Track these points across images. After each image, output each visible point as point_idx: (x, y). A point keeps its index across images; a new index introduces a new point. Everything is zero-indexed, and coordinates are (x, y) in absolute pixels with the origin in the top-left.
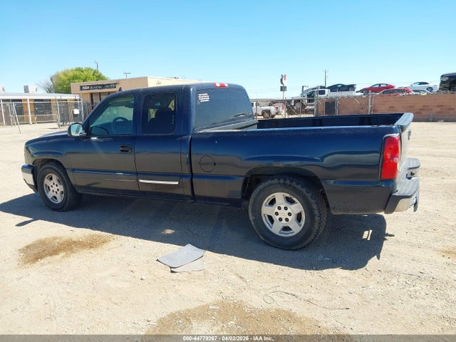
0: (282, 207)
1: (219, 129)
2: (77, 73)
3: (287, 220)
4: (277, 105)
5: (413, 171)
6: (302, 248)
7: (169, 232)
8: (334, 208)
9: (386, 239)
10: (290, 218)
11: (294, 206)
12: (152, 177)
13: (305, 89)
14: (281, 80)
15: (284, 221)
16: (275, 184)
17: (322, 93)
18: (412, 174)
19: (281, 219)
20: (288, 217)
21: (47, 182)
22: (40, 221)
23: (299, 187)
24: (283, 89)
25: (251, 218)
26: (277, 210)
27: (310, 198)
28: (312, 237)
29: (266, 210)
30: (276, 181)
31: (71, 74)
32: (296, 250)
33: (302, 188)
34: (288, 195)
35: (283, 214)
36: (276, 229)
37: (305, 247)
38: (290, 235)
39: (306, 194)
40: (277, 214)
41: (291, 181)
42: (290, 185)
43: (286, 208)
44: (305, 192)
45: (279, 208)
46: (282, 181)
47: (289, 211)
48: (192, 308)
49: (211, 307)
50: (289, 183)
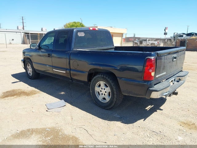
0: (103, 88)
1: (88, 49)
2: (73, 24)
3: (105, 95)
4: (159, 41)
5: (180, 78)
6: (109, 109)
7: (63, 93)
8: (123, 92)
9: (156, 111)
10: (106, 94)
11: (107, 88)
12: (58, 68)
13: (175, 34)
14: (165, 29)
15: (103, 95)
16: (100, 77)
17: (182, 36)
18: (180, 79)
19: (102, 94)
20: (105, 93)
21: (28, 66)
22: (21, 82)
23: (109, 79)
24: (165, 34)
25: (91, 92)
26: (101, 89)
27: (113, 86)
28: (113, 104)
29: (97, 89)
30: (100, 76)
31: (71, 24)
32: (107, 109)
33: (110, 80)
34: (105, 83)
35: (103, 92)
36: (100, 98)
37: (110, 108)
38: (105, 102)
39: (111, 83)
40: (101, 91)
41: (106, 77)
42: (105, 78)
43: (104, 89)
44: (111, 82)
45: (102, 89)
46: (102, 76)
47: (105, 90)
48: (39, 128)
49: (47, 129)
50: (105, 77)
